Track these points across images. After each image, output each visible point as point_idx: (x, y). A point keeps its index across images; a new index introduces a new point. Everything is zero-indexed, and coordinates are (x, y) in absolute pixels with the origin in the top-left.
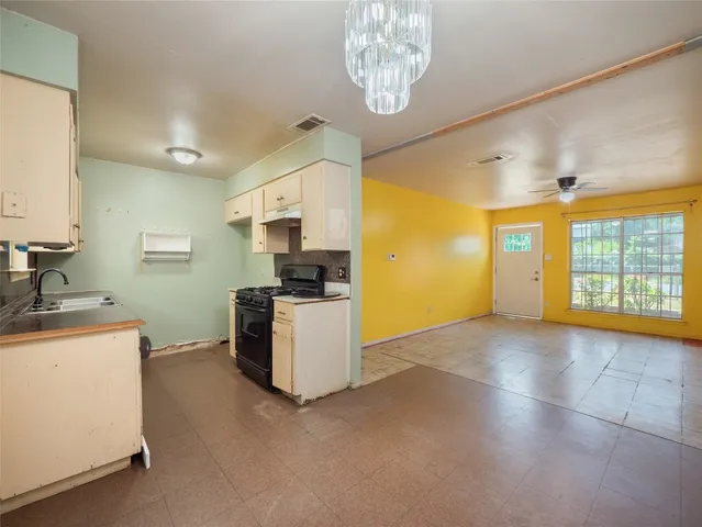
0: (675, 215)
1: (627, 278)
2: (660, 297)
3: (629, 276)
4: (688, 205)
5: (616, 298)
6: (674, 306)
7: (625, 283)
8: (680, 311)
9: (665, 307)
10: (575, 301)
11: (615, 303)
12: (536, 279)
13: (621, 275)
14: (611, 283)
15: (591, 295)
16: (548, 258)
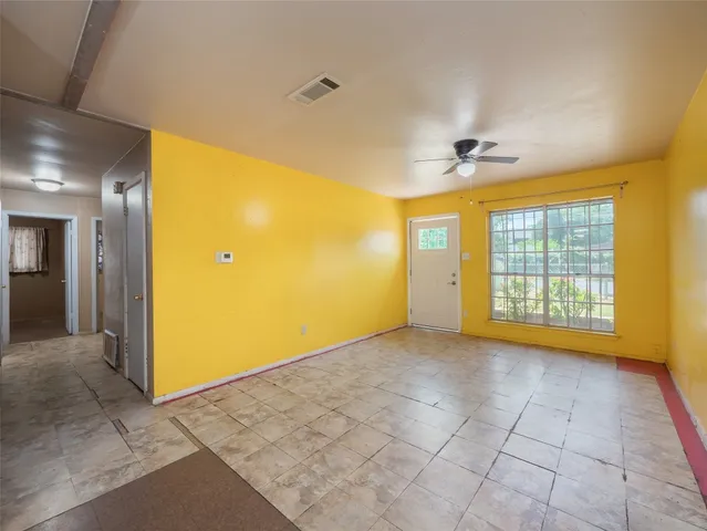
0: (604, 201)
1: (552, 280)
2: (590, 303)
3: (555, 278)
4: (618, 188)
5: (541, 305)
6: (605, 313)
7: (551, 285)
8: (611, 318)
9: (595, 314)
10: (497, 308)
11: (541, 311)
12: (454, 284)
13: (546, 276)
14: (535, 287)
15: (514, 301)
16: (466, 256)
